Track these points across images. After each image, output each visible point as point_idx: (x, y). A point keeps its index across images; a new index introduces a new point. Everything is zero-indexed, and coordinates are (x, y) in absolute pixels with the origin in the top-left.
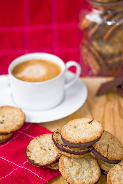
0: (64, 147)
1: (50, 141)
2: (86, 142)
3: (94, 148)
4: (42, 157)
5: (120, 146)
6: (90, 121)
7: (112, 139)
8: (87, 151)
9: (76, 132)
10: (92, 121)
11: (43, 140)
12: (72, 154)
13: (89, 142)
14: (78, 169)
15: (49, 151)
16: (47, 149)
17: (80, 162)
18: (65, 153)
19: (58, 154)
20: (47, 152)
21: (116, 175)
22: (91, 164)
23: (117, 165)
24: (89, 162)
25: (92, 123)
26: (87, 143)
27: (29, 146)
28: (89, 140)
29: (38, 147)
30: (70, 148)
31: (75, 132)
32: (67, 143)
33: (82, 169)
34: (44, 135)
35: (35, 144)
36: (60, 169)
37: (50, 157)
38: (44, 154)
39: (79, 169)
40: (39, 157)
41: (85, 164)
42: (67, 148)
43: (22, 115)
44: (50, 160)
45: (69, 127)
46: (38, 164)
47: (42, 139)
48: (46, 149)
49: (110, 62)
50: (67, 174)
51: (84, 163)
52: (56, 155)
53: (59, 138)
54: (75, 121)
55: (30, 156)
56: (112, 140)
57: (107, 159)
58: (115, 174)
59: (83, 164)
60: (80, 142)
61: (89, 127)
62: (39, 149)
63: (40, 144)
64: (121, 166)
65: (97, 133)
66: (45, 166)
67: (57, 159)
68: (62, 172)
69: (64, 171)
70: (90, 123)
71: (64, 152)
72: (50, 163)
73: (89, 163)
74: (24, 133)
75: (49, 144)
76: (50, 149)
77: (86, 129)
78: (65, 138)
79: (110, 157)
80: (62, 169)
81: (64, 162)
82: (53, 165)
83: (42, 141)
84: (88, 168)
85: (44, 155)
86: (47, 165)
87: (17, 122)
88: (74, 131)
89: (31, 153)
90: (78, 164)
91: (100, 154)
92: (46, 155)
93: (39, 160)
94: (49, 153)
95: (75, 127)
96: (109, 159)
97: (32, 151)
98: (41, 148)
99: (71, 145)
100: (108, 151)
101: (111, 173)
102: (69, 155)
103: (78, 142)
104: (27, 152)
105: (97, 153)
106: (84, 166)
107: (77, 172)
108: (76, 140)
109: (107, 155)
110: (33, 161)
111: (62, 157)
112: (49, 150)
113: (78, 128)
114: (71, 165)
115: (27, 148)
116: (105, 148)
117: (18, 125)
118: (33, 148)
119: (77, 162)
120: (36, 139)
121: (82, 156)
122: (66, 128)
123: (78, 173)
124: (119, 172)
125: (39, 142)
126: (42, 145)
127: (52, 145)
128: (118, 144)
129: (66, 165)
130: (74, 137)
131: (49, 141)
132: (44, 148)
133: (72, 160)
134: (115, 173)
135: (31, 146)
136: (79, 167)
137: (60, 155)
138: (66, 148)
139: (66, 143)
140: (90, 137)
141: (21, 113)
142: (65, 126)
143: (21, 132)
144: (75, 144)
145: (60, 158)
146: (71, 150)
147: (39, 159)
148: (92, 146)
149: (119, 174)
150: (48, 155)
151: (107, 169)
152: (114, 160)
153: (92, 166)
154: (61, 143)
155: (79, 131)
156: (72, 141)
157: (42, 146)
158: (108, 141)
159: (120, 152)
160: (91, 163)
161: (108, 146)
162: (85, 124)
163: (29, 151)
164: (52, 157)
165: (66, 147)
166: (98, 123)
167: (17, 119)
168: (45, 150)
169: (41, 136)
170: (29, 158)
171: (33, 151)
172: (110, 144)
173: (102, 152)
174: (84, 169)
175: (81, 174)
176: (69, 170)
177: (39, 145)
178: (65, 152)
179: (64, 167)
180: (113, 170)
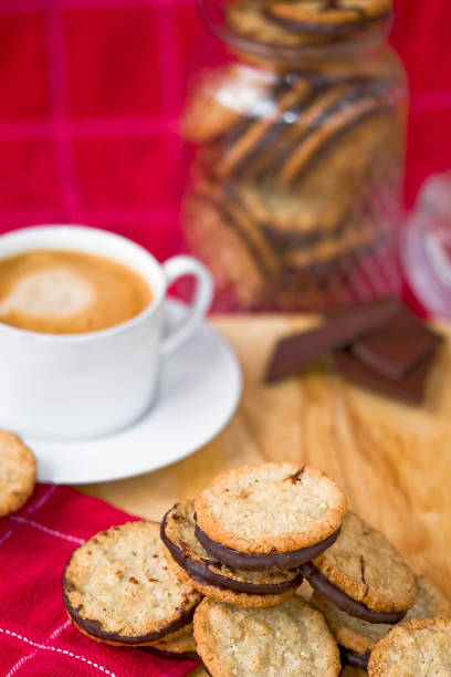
0: (211, 567)
1: (149, 548)
2: (293, 548)
3: (316, 572)
4: (128, 607)
5: (398, 559)
6: (294, 472)
7: (369, 537)
8: (291, 582)
9: (252, 513)
10: (301, 471)
11: (120, 548)
12: (243, 595)
13: (303, 550)
14: (263, 647)
15: (152, 584)
16: (144, 580)
17: (268, 621)
18: (217, 592)
19: (185, 595)
20: (142, 588)
21: (399, 663)
22: (306, 629)
23: (398, 630)
24: (297, 621)
25: (303, 481)
26: (296, 551)
27: (69, 569)
28: (304, 541)
29: (106, 573)
30: (234, 572)
31: (249, 513)
32: (222, 555)
33: (277, 645)
34: (121, 527)
35: (95, 562)
36: (202, 651)
37: (156, 605)
38: (134, 596)
39: (268, 646)
40: (118, 608)
41: (286, 629)
42: (224, 573)
43: (23, 457)
44: (158, 619)
45: (223, 496)
46: (114, 636)
47: (116, 542)
48: (137, 579)
49: (302, 258)
50: (227, 667)
51: (281, 624)
52: (178, 600)
53: (189, 536)
54: (240, 475)
55: (81, 606)
56: (368, 541)
57: (365, 606)
58: (396, 662)
59: (279, 629)
60: (274, 550)
61: (296, 494)
62: (111, 579)
63: (113, 561)
64: (410, 632)
65: (328, 513)
66: (141, 639)
67: (183, 613)
68: (210, 660)
69: (218, 658)
70: (295, 478)
71: (212, 588)
72: (162, 630)
73: (297, 626)
74: (33, 524)
75: (145, 561)
76: (155, 577)
77: (286, 500)
78: (213, 535)
79: (375, 599)
80: (210, 651)
81: (212, 622)
82: (169, 637)
83: (115, 549)
84: (296, 643)
85: (135, 599)
86: (151, 636)
87: (10, 481)
88: (241, 512)
89: (82, 593)
90: (260, 629)
91: (342, 592)
92: (143, 600)
93: (118, 619)
94: (151, 591)
95: (245, 496)
96: (372, 606)
97: (87, 588)
98: (120, 574)
99: (239, 561)
100: (363, 580)
101: (380, 656)
102: (230, 597)
103: (266, 550)
104: (69, 591)
105: (329, 588)
106: (284, 637)
107: (260, 659)
108: (259, 542)
109: (366, 595)
110: (96, 622)
111: (203, 607)
112: (152, 580)
113: (257, 497)
114: (238, 634)
115: (67, 576)
116: (352, 568)
117: (16, 494)
118: (87, 576)
119: (258, 621)
120: (96, 542)
121: (275, 599)
122: (211, 498)
123: (265, 661)
124: (409, 653)
125: (106, 553)
126: (122, 563)
127: (158, 563)
128: (390, 552)
129: (220, 635)
130: (249, 531)
131: (145, 548)
132: (131, 575)
133: (240, 617)
134: (396, 657)
135: (80, 569)
136: (264, 639)
137: (192, 599)
138: (219, 572)
139: (221, 552)
140: (304, 529)
141: (19, 449)
142: (206, 492)
143: (21, 520)
144: (253, 555)
145: (197, 609)
146: (239, 580)
147: (118, 615)
148: (310, 564)
149: (410, 662)
150: (149, 599)
151: (359, 643)
152: (389, 610)
153: (309, 635)
154: (199, 553)
155: (262, 509)
156: (242, 546)
157: (122, 568)
158: (360, 544)
159: (402, 582)
160: (303, 624)
161: (362, 561)
162: (277, 483)
163: (73, 587)
164: (164, 608)
165: (220, 569)
166: (324, 478)
167: (10, 473)
168: (136, 582)
169: (111, 531)
170: (81, 613)
171: (91, 587)
172: (367, 553)
173: (348, 584)
174: (283, 648)
175: (274, 666)
176: (233, 653)
177: (108, 563)
178: (216, 585)
179: (216, 642)
180: (386, 648)
